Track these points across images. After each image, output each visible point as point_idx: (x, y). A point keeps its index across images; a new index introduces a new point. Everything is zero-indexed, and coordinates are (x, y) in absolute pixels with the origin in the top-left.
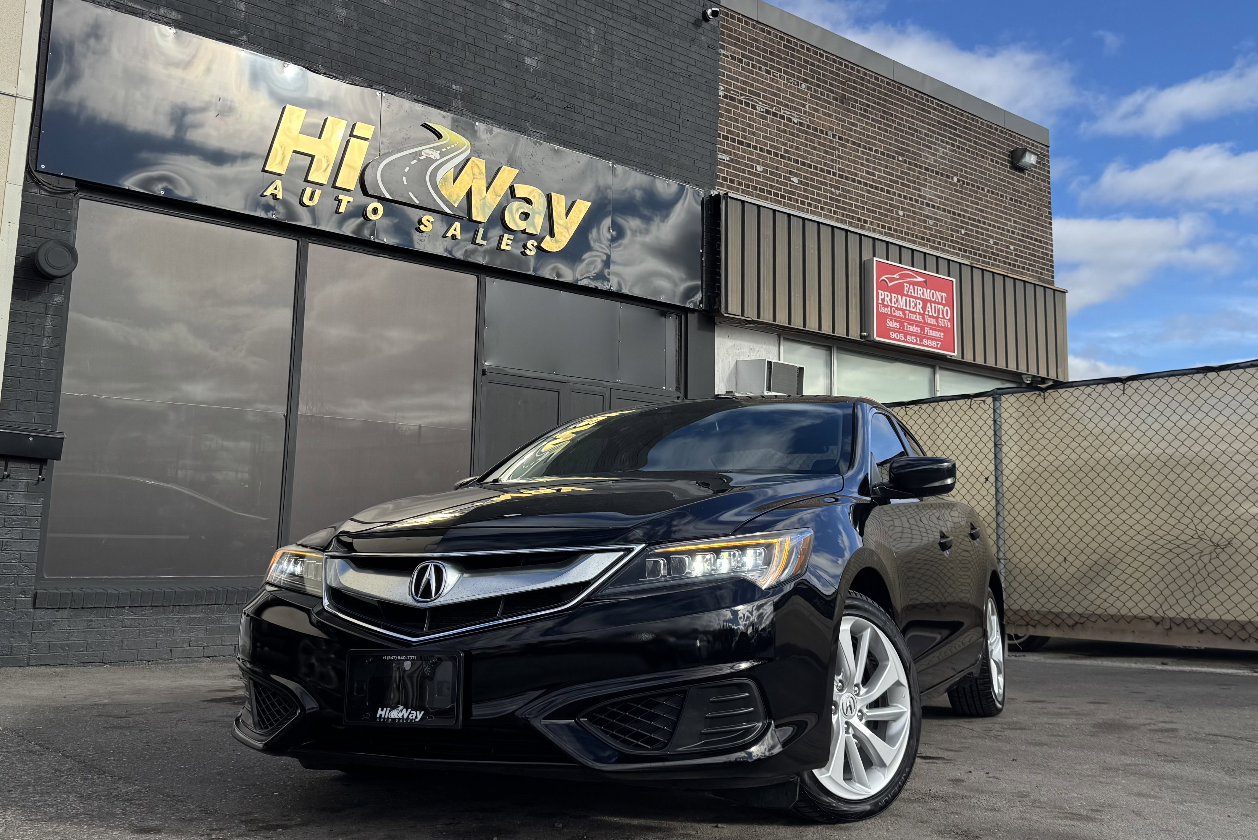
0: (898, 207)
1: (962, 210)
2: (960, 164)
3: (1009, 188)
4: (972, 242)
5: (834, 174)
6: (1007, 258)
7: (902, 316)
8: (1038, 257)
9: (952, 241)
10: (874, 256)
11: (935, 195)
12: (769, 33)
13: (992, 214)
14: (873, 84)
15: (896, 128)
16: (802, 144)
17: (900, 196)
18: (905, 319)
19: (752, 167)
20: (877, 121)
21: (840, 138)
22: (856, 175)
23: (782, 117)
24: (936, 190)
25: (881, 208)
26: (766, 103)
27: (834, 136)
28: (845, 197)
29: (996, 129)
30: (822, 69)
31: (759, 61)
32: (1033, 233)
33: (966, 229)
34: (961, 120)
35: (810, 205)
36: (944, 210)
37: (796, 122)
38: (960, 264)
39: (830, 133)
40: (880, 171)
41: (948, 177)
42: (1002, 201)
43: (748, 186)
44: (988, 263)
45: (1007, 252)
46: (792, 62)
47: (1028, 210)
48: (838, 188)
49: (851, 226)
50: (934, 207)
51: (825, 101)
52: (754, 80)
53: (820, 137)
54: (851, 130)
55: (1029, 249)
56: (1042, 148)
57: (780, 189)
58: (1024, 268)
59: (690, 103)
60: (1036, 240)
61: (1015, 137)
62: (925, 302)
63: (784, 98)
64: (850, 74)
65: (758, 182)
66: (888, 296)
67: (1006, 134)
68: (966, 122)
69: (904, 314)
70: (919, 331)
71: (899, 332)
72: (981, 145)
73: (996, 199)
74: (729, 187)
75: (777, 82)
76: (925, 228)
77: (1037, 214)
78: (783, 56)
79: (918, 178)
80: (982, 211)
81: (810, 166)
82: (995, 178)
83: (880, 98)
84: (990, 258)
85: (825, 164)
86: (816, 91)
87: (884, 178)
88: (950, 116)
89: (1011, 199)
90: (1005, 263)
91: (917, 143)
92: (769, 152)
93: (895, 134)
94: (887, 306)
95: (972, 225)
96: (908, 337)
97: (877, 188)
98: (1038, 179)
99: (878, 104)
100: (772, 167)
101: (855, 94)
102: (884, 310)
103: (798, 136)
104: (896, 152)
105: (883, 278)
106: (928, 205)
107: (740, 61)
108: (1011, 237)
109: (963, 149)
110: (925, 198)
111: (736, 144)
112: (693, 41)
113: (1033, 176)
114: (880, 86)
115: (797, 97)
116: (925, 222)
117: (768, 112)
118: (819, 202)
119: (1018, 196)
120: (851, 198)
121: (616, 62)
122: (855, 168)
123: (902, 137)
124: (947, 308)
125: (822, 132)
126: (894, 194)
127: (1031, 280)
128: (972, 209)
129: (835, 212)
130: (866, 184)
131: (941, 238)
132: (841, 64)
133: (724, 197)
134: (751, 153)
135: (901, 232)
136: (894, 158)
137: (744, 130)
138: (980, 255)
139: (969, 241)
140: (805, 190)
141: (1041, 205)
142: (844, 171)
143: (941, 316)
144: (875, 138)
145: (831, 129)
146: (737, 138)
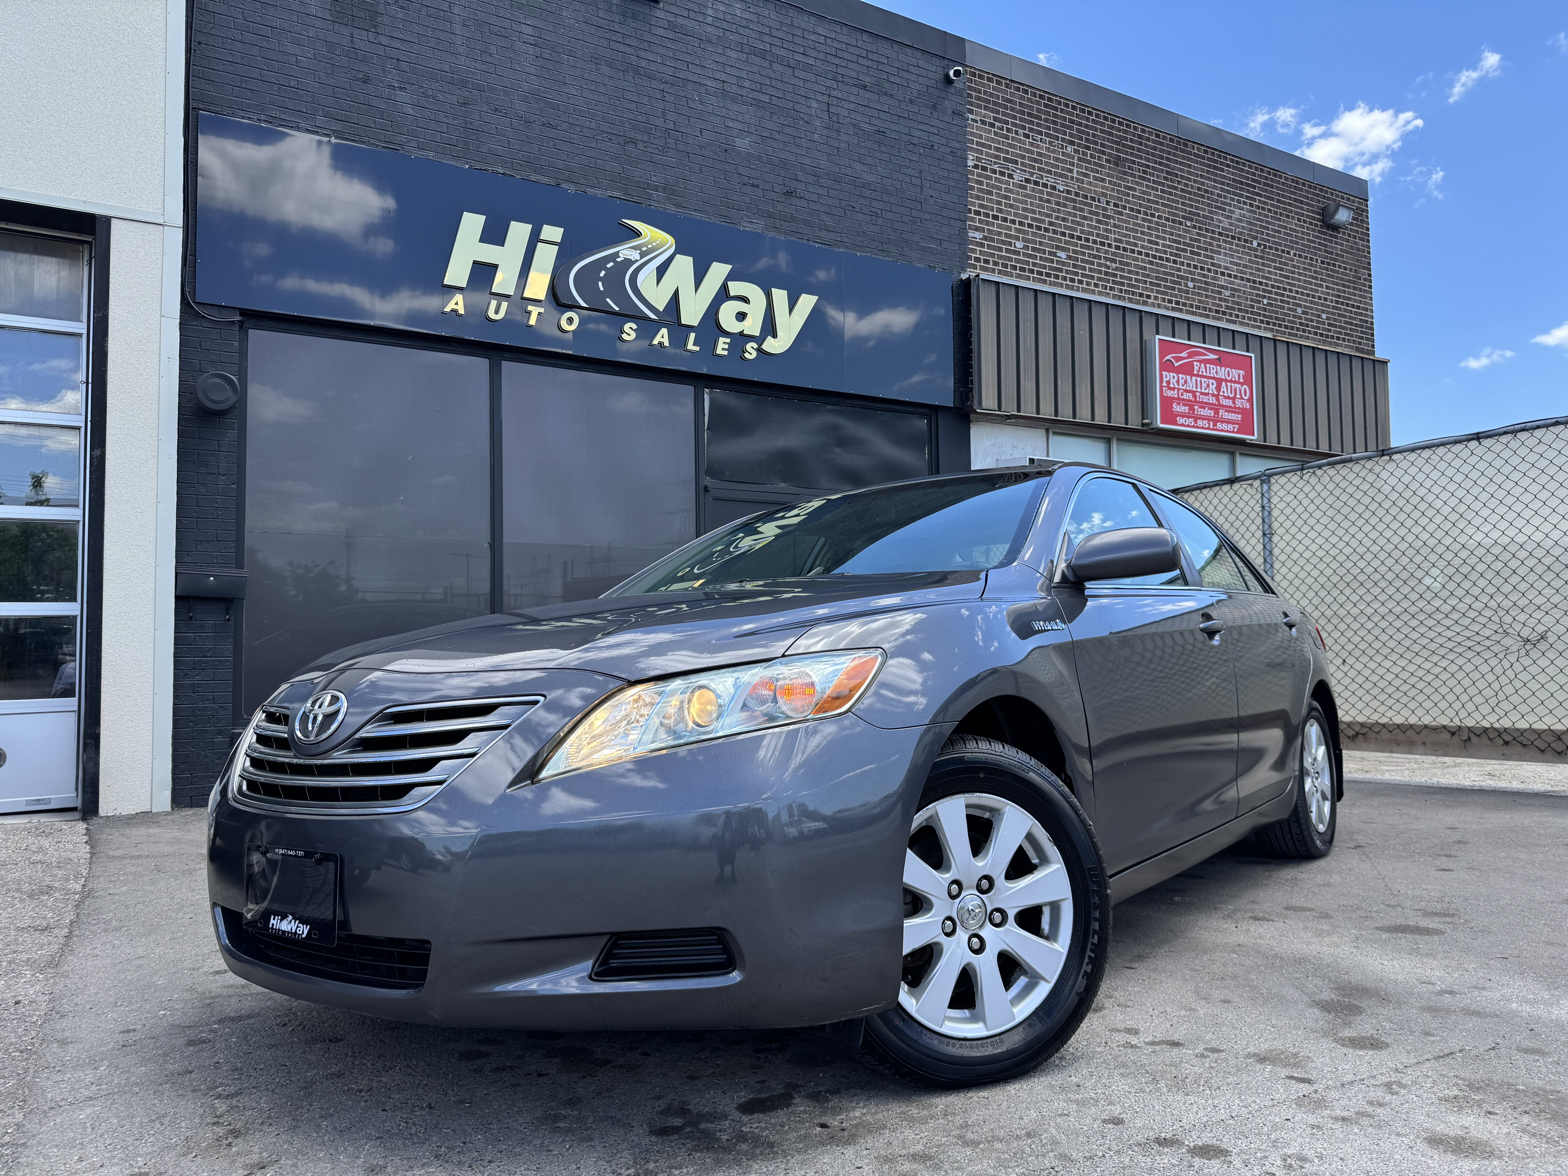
0: (1187, 279)
1: (1263, 277)
2: (1261, 226)
3: (1320, 250)
4: (1277, 313)
5: (1110, 245)
6: (1318, 328)
7: (1191, 398)
8: (1356, 325)
9: (1252, 313)
10: (1158, 333)
11: (1231, 263)
12: (1026, 92)
13: (1299, 280)
14: (1154, 141)
15: (1182, 190)
16: (1069, 214)
17: (1189, 265)
18: (1196, 401)
19: (1010, 244)
20: (1159, 183)
21: (1116, 205)
22: (1136, 245)
23: (1045, 185)
24: (1232, 256)
25: (1166, 280)
26: (1025, 171)
27: (1108, 203)
28: (1123, 270)
29: (1304, 185)
30: (1092, 128)
31: (1014, 124)
32: (1349, 299)
33: (1269, 298)
34: (1260, 176)
35: (1080, 282)
36: (1242, 279)
37: (1062, 189)
38: (1261, 337)
39: (1103, 199)
40: (1164, 239)
41: (1246, 241)
42: (1311, 265)
43: (1006, 266)
44: (1296, 335)
45: (1318, 322)
46: (1055, 123)
47: (1343, 273)
48: (1114, 261)
49: (1131, 302)
50: (1230, 275)
51: (1095, 164)
52: (1010, 145)
53: (1091, 205)
54: (1128, 195)
55: (1345, 316)
56: (1359, 203)
57: (1045, 267)
58: (1338, 339)
59: (933, 177)
60: (1353, 306)
61: (1326, 192)
62: (1219, 381)
63: (1047, 164)
64: (1125, 132)
65: (1017, 261)
66: (1174, 377)
67: (1315, 188)
68: (1266, 179)
69: (1195, 396)
70: (1213, 415)
71: (1189, 417)
72: (1285, 203)
73: (1304, 263)
74: (983, 269)
75: (1038, 147)
76: (1220, 300)
77: (1354, 277)
78: (1043, 117)
79: (1211, 244)
80: (1288, 277)
81: (1079, 238)
82: (1303, 239)
83: (1162, 157)
84: (1298, 329)
85: (1098, 235)
86: (1084, 154)
87: (1169, 247)
88: (1248, 172)
89: (1323, 262)
90: (1316, 334)
91: (1209, 205)
92: (1030, 226)
93: (1181, 197)
94: (1173, 389)
95: (1276, 293)
96: (1200, 422)
97: (1161, 258)
98: (1355, 237)
99: (1161, 164)
100: (1035, 242)
101: (1132, 154)
102: (1170, 393)
103: (1065, 206)
104: (1183, 217)
105: (1168, 357)
106: (1223, 274)
107: (992, 125)
108: (1322, 305)
109: (1263, 209)
110: (1219, 266)
111: (990, 220)
112: (934, 107)
113: (1349, 235)
114: (1162, 144)
115: (1062, 161)
116: (1220, 293)
117: (1027, 181)
118: (1092, 277)
119: (1331, 259)
120: (1130, 272)
121: (844, 137)
122: (1134, 238)
123: (1190, 200)
124: (1245, 386)
125: (1093, 199)
126: (1182, 264)
127: (1347, 351)
128: (1276, 275)
129: (1111, 289)
130: (1147, 255)
131: (1240, 310)
132: (1113, 121)
133: (975, 280)
134: (1009, 228)
135: (1192, 306)
136: (1180, 223)
137: (1000, 203)
138: (1286, 327)
139: (1273, 311)
140: (1074, 266)
141: (1359, 267)
142: (1121, 241)
143: (1238, 396)
144: (1157, 203)
145: (1104, 195)
146: (991, 213)
